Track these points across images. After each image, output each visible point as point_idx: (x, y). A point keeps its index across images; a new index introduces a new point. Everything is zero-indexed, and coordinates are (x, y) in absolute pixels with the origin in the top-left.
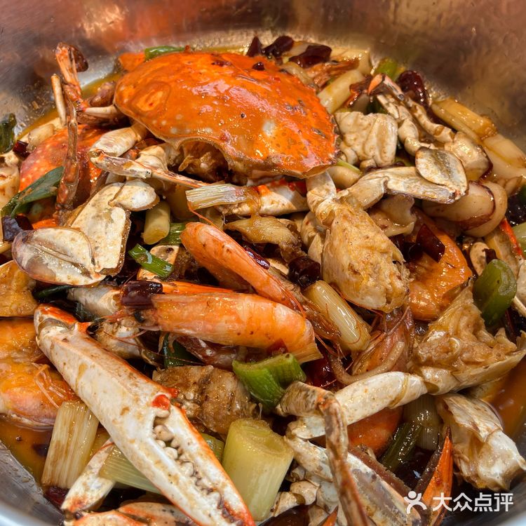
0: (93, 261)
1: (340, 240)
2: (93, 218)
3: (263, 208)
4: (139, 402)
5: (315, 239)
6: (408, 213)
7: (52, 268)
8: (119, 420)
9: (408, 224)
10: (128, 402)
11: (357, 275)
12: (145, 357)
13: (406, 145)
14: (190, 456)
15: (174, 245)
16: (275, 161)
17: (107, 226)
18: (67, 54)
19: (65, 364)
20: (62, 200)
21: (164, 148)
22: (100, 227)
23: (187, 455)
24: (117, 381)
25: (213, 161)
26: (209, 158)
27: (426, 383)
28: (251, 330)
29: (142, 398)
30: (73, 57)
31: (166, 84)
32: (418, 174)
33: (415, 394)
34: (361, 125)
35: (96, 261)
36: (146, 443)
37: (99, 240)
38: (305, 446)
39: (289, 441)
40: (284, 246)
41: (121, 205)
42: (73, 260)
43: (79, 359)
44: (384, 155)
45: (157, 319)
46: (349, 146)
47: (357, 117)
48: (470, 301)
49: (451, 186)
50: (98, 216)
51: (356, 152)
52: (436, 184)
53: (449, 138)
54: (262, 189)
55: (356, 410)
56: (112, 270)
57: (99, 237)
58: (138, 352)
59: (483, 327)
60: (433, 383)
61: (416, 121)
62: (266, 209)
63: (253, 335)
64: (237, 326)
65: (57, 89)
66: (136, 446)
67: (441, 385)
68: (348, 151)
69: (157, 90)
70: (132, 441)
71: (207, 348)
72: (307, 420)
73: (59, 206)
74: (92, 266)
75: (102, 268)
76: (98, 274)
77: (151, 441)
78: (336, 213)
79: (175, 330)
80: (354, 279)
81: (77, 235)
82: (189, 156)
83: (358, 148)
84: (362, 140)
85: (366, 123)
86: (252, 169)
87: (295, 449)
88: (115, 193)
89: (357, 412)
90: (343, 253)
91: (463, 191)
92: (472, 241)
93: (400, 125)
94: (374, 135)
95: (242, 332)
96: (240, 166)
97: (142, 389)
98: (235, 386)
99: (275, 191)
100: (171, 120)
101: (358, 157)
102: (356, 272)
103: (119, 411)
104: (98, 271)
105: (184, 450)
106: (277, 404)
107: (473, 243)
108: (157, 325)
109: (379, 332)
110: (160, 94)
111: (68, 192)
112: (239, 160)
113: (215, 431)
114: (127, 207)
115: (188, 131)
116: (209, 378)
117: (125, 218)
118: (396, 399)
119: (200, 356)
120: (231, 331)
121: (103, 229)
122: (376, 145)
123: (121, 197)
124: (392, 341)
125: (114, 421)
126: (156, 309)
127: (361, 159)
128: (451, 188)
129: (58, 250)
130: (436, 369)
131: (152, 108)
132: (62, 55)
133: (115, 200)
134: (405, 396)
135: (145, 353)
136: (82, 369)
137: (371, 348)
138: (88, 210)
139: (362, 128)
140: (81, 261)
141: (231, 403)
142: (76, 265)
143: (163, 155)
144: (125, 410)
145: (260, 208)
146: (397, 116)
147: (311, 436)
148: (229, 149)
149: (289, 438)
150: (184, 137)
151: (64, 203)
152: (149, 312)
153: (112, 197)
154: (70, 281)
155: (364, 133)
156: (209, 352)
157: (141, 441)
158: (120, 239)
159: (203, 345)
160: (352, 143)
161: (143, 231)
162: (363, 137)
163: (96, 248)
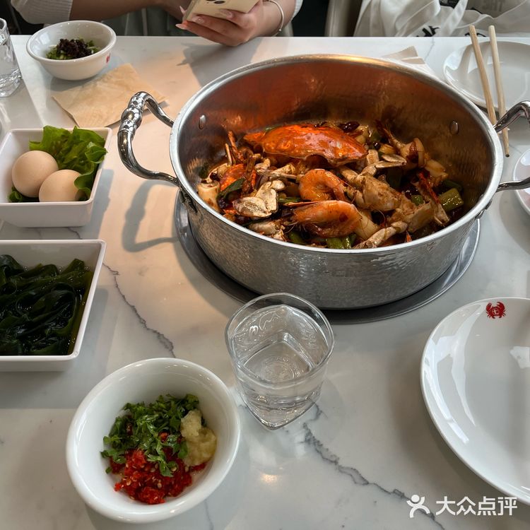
0: (267, 208)
7: (251, 211)
11: (382, 196)
17: (269, 196)
20: (246, 190)
27: (394, 228)
41: (273, 188)
45: (296, 218)
50: (265, 192)
56: (274, 210)
57: (267, 200)
65: (228, 150)
73: (243, 193)
86: (337, 161)
90: (374, 190)
104: (269, 211)
112: (332, 159)
114: (276, 189)
117: (275, 193)
123: (273, 185)
132: (230, 135)
138: (260, 191)
142: (260, 209)
153: (269, 186)
154: (259, 215)
159: (316, 226)
163: (267, 203)
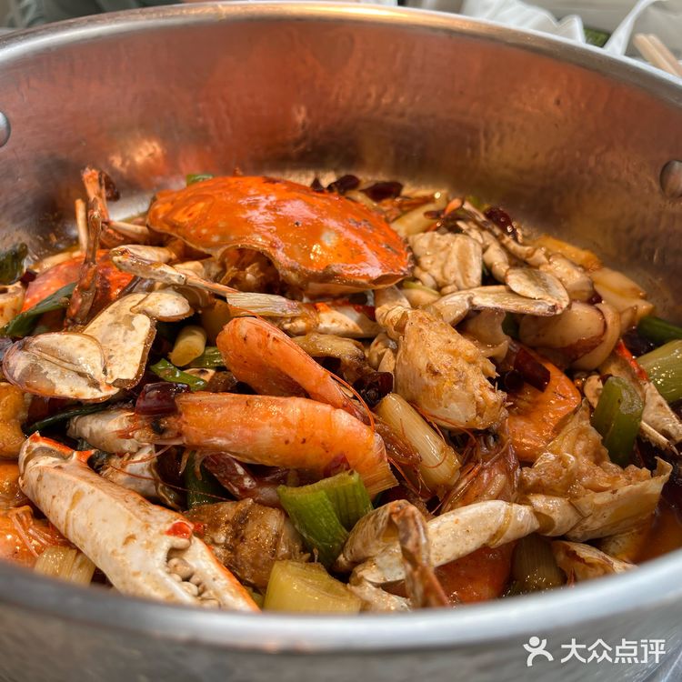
0: (105, 371)
1: (415, 341)
2: (110, 325)
3: (322, 326)
4: (149, 529)
5: (386, 355)
6: (499, 330)
7: (52, 378)
8: (121, 551)
9: (500, 343)
10: (134, 530)
11: (438, 377)
12: (163, 495)
13: (493, 270)
14: (216, 593)
15: (209, 368)
16: (335, 270)
17: (126, 333)
18: (97, 177)
19: (54, 497)
20: (74, 311)
21: (203, 264)
22: (118, 334)
23: (211, 592)
24: (122, 507)
25: (262, 274)
26: (257, 269)
27: (537, 514)
28: (303, 437)
29: (154, 526)
30: (103, 182)
31: (210, 196)
32: (511, 291)
33: (522, 527)
34: (438, 246)
35: (108, 370)
36: (154, 575)
37: (114, 349)
38: (376, 593)
39: (353, 587)
40: (347, 359)
41: (145, 313)
42: (79, 369)
43: (75, 485)
44: (467, 280)
45: (181, 426)
46: (425, 270)
47: (433, 237)
48: (586, 423)
49: (549, 299)
50: (116, 323)
51: (434, 278)
52: (531, 298)
53: (544, 259)
54: (321, 306)
55: (444, 546)
56: (128, 381)
57: (114, 345)
58: (154, 488)
59: (607, 457)
60: (546, 513)
61: (504, 247)
62: (325, 328)
63: (306, 445)
64: (285, 431)
65: (81, 214)
66: (140, 580)
67: (556, 517)
68: (424, 276)
69: (198, 202)
70: (136, 574)
71: (245, 476)
72: (378, 560)
73: (69, 321)
74: (103, 376)
75: (115, 379)
76: (109, 386)
77: (162, 573)
78: (409, 315)
79: (204, 441)
80: (434, 383)
81: (88, 342)
82: (233, 268)
83: (436, 272)
84: (440, 263)
85: (443, 244)
86: (308, 279)
87: (362, 596)
88: (140, 300)
89: (445, 549)
90: (419, 354)
91: (565, 305)
92: (585, 375)
93: (484, 251)
94: (454, 256)
95: (292, 440)
96: (293, 276)
97: (155, 517)
98: (282, 524)
99: (336, 310)
100: (214, 227)
101: (437, 283)
102: (436, 373)
103: (121, 540)
104: (110, 382)
105: (207, 586)
106: (339, 554)
107: (586, 378)
108: (180, 435)
109: (472, 465)
110: (201, 205)
111: (81, 302)
112: (293, 270)
113: (251, 581)
114: (154, 314)
115: (232, 237)
116: (247, 515)
117: (149, 326)
118: (497, 532)
119: (236, 490)
120: (276, 438)
121: (121, 337)
122: (457, 269)
123: (147, 302)
124: (490, 477)
125: (113, 552)
126: (181, 414)
127: (440, 285)
128: (550, 301)
129: (61, 357)
130: (549, 497)
131: (191, 219)
132: (90, 176)
133: (139, 306)
134: (510, 529)
135: (162, 489)
136: (77, 497)
137: (462, 485)
138: (105, 317)
139: (438, 249)
140: (89, 370)
141: (276, 545)
142: (82, 375)
143: (201, 271)
144: (130, 538)
145: (318, 325)
146: (481, 241)
147: (385, 579)
148: (280, 256)
149: (355, 585)
150: (227, 244)
151: (75, 316)
152: (172, 419)
153: (135, 303)
154: (74, 393)
155: (442, 254)
156: (247, 482)
157: (149, 573)
158: (141, 348)
159: (240, 470)
160: (428, 266)
161: (171, 351)
162: (440, 259)
163: (110, 357)
